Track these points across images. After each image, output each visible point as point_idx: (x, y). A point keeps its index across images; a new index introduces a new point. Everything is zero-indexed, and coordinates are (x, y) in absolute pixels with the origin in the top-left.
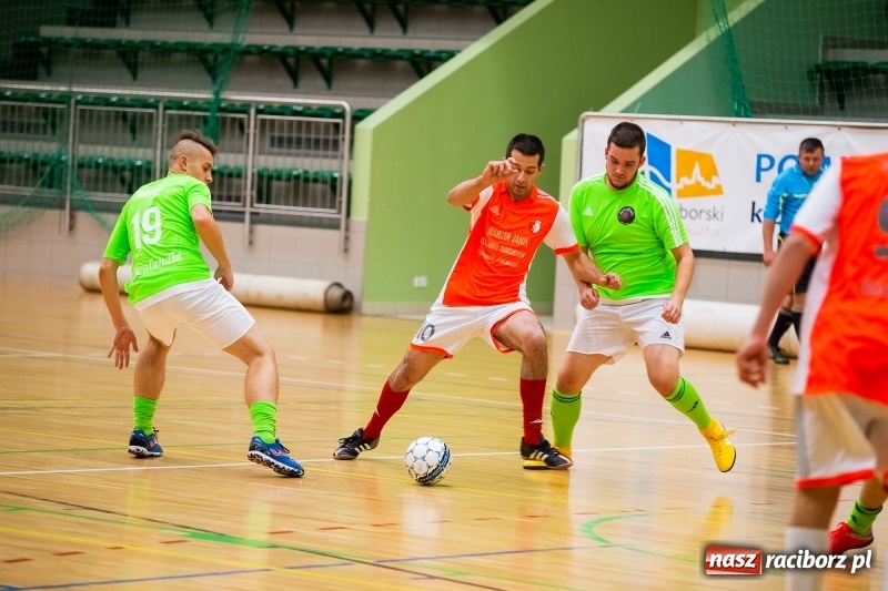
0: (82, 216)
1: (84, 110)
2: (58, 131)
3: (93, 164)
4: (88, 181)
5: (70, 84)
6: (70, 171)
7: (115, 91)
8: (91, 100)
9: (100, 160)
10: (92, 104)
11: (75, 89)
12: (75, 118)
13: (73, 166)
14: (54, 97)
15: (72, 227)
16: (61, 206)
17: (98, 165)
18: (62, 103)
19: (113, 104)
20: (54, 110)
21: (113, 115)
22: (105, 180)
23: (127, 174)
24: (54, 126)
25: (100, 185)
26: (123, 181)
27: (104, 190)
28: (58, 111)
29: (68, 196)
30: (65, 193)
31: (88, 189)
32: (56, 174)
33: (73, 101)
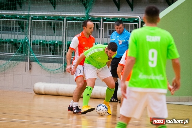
0: (34, 64)
1: (35, 22)
2: (24, 30)
3: (38, 43)
4: (37, 50)
6: (29, 46)
7: (46, 14)
9: (41, 41)
10: (38, 19)
11: (31, 13)
12: (31, 25)
13: (31, 44)
14: (23, 17)
15: (30, 69)
16: (26, 60)
17: (40, 43)
18: (26, 19)
19: (46, 19)
20: (23, 22)
21: (46, 23)
22: (43, 49)
23: (52, 47)
24: (23, 28)
25: (41, 52)
26: (50, 49)
27: (43, 54)
30: (28, 55)
31: (36, 53)
32: (24, 47)
33: (30, 18)
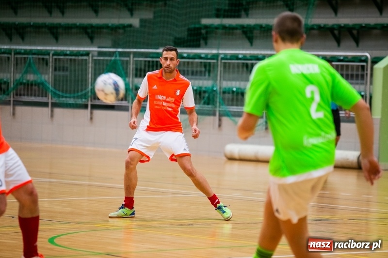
0: (225, 120)
1: (226, 63)
2: (212, 74)
3: (231, 92)
4: (228, 101)
5: (218, 48)
6: (218, 96)
7: (241, 52)
8: (229, 57)
9: (234, 89)
10: (230, 59)
11: (221, 52)
12: (221, 67)
13: (220, 92)
14: (209, 56)
15: (220, 125)
16: (214, 114)
17: (233, 92)
18: (214, 59)
19: (240, 59)
20: (210, 63)
21: (241, 65)
22: (237, 100)
24: (209, 72)
25: (235, 103)
27: (237, 105)
28: (212, 64)
29: (218, 109)
30: (216, 107)
31: (228, 105)
32: (211, 97)
33: (220, 58)
